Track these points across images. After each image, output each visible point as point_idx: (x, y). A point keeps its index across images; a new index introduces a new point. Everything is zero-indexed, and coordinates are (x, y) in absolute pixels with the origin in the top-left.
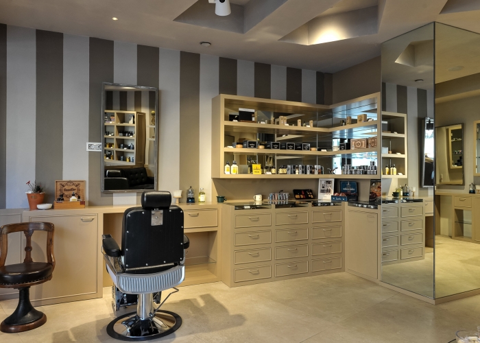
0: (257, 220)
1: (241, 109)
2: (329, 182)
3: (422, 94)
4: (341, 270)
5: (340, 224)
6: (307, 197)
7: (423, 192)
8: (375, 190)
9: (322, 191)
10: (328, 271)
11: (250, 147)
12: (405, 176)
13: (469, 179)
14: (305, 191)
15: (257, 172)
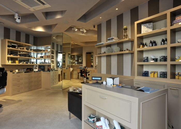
0: (19, 76)
1: (12, 44)
2: (37, 66)
3: (57, 45)
4: (40, 88)
5: (40, 76)
6: (31, 70)
7: (57, 69)
8: (49, 68)
9: (35, 69)
10: (38, 89)
11: (15, 55)
12: (54, 65)
13: (66, 66)
14: (30, 69)
15: (17, 63)
